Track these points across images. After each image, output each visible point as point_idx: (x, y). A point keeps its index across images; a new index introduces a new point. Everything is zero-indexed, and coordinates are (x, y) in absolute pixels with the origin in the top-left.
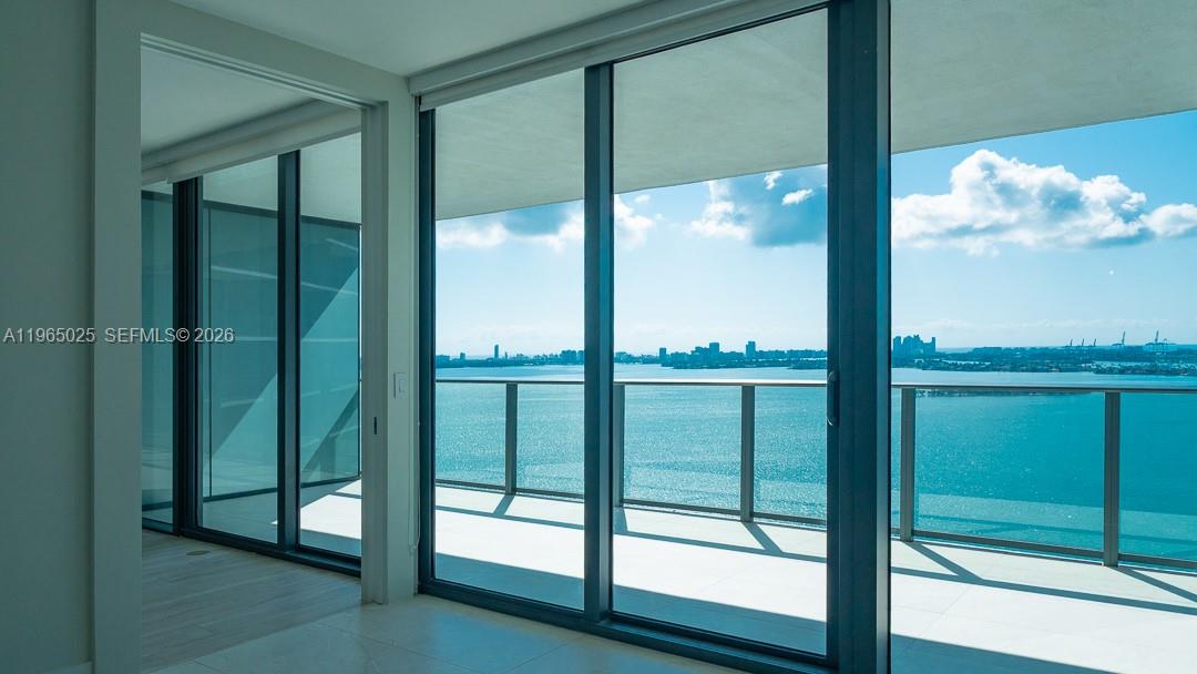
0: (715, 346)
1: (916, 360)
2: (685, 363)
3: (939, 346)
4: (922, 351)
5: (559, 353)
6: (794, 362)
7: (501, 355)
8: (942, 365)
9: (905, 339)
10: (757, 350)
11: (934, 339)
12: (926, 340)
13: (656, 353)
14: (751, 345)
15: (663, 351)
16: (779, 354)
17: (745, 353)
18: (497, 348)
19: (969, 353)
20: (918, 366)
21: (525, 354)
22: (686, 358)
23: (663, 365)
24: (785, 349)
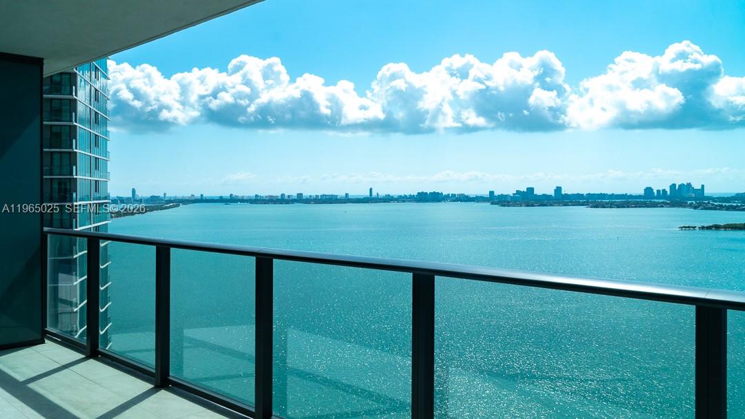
0: (531, 190)
1: (689, 202)
2: (509, 202)
3: (707, 192)
4: (693, 195)
5: (416, 194)
6: (591, 202)
7: (374, 194)
8: (710, 206)
9: (680, 186)
10: (563, 193)
11: (703, 186)
12: (697, 186)
13: (486, 193)
14: (558, 189)
15: (492, 193)
16: (580, 196)
17: (553, 195)
18: (371, 190)
19: (732, 197)
20: (691, 206)
21: (391, 194)
22: (509, 199)
23: (492, 204)
24: (585, 192)
